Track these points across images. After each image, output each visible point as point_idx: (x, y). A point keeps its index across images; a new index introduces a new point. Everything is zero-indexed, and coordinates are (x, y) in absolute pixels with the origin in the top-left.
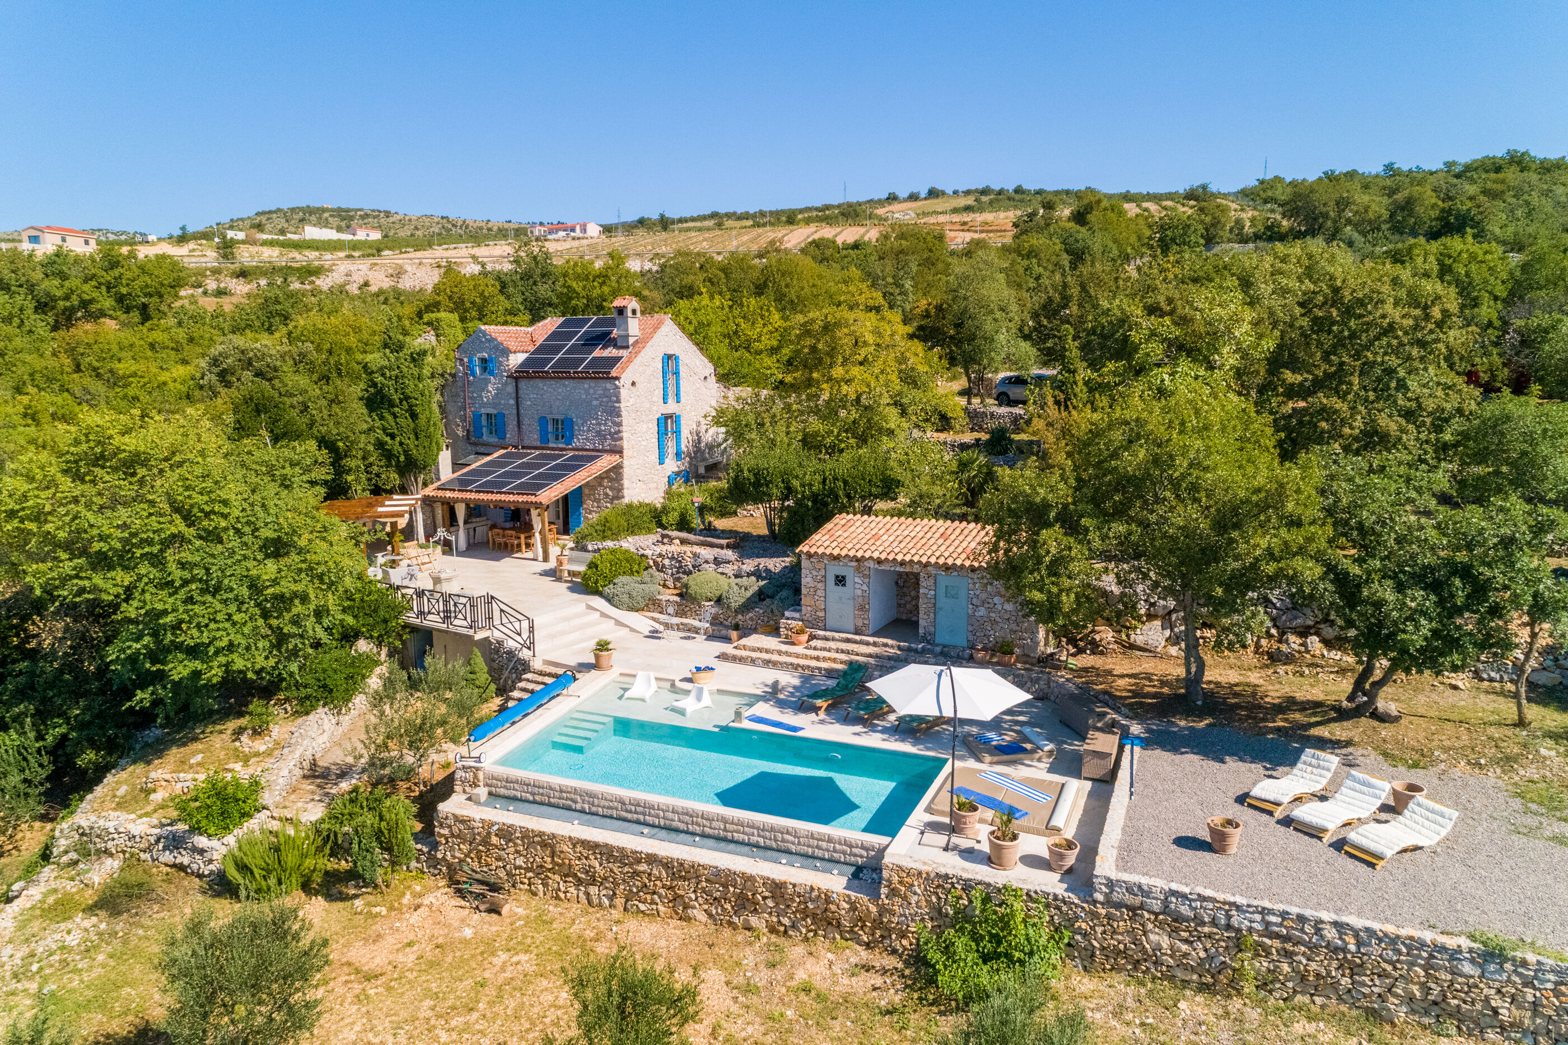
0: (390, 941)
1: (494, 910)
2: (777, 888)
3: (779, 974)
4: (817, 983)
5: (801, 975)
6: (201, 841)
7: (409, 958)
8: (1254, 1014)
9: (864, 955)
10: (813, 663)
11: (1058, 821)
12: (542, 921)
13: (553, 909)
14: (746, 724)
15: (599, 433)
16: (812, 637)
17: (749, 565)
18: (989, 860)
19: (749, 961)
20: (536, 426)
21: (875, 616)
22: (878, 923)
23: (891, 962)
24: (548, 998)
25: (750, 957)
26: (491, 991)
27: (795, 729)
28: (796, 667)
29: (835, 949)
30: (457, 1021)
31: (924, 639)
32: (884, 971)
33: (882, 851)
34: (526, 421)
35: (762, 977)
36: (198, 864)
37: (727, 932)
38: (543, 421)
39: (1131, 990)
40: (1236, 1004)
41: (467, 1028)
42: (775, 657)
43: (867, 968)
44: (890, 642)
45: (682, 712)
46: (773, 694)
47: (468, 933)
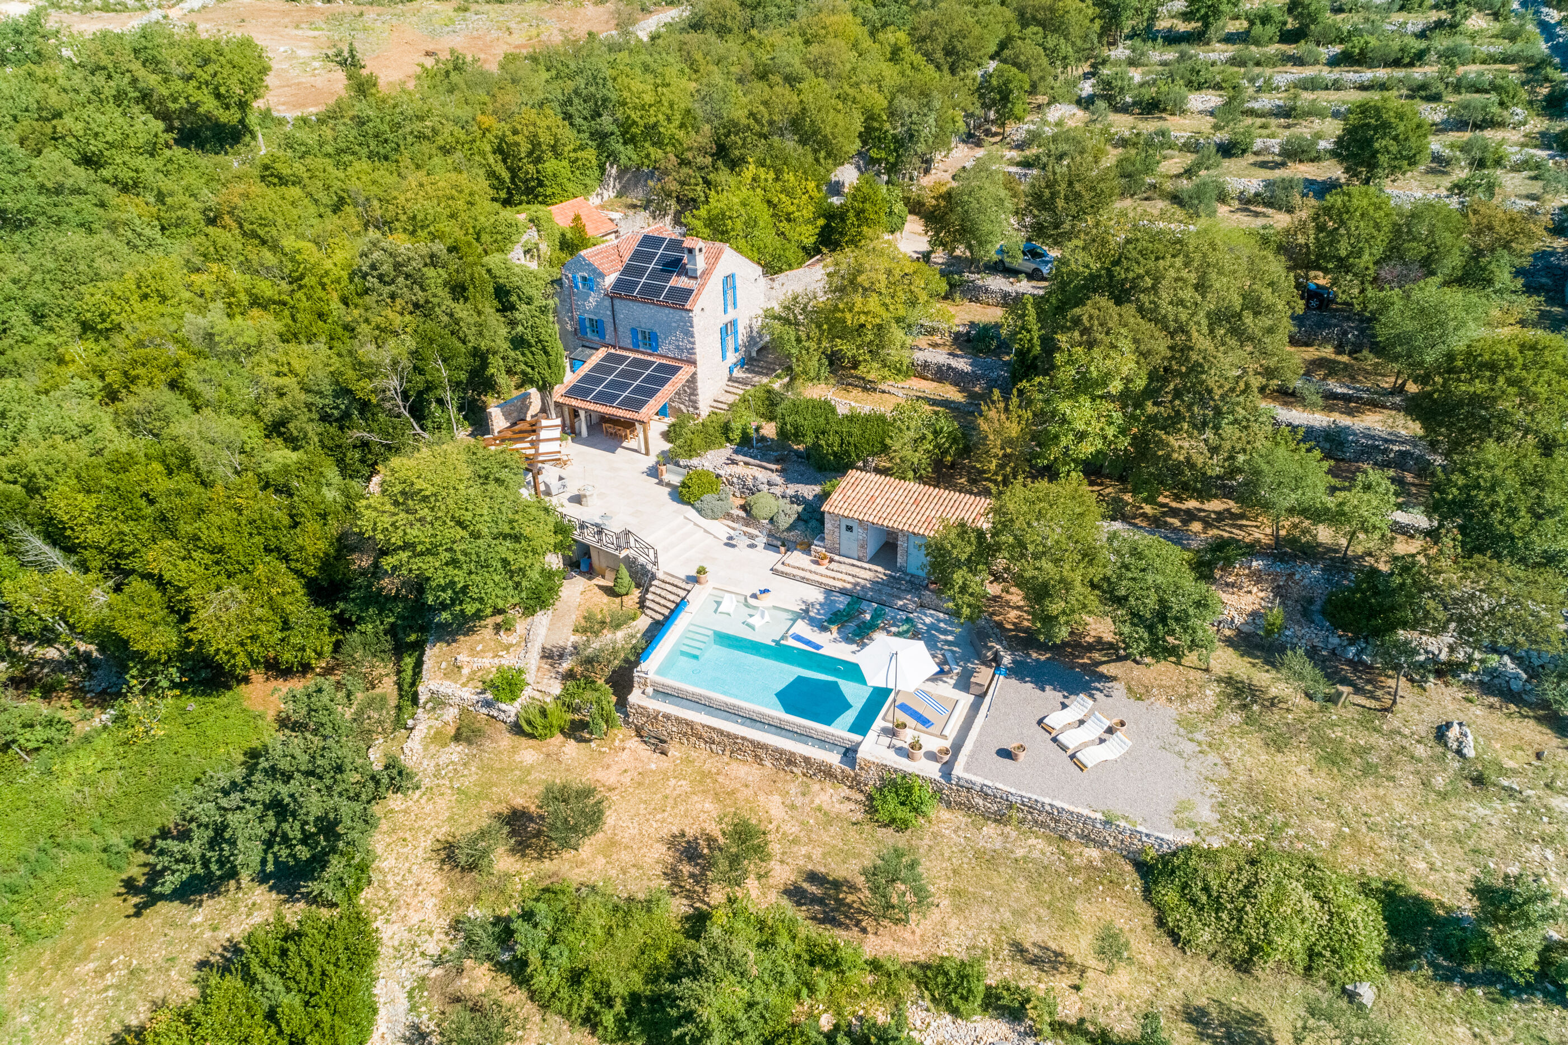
0: (615, 768)
1: (664, 753)
2: (807, 760)
3: (807, 800)
4: (825, 806)
5: (817, 801)
6: (503, 706)
7: (626, 779)
8: (1014, 834)
9: (847, 792)
10: (832, 582)
11: (946, 732)
12: (688, 761)
13: (694, 754)
14: (791, 642)
15: (678, 347)
16: (831, 560)
17: (792, 489)
18: (909, 756)
19: (793, 792)
20: (629, 334)
21: (871, 550)
22: (854, 779)
23: (861, 797)
24: (699, 806)
25: (793, 789)
26: (671, 801)
27: (818, 647)
28: (820, 584)
29: (834, 788)
30: (659, 817)
31: (900, 570)
32: (856, 802)
33: (859, 744)
34: (621, 329)
35: (799, 801)
36: (502, 716)
37: (782, 774)
38: (634, 331)
39: (965, 820)
40: (1008, 829)
41: (664, 821)
42: (808, 575)
43: (848, 799)
44: (880, 569)
45: (752, 627)
46: (805, 614)
47: (653, 766)
